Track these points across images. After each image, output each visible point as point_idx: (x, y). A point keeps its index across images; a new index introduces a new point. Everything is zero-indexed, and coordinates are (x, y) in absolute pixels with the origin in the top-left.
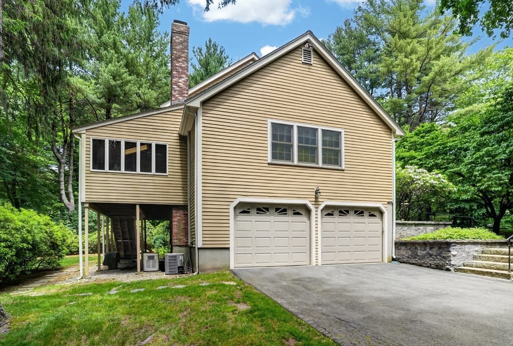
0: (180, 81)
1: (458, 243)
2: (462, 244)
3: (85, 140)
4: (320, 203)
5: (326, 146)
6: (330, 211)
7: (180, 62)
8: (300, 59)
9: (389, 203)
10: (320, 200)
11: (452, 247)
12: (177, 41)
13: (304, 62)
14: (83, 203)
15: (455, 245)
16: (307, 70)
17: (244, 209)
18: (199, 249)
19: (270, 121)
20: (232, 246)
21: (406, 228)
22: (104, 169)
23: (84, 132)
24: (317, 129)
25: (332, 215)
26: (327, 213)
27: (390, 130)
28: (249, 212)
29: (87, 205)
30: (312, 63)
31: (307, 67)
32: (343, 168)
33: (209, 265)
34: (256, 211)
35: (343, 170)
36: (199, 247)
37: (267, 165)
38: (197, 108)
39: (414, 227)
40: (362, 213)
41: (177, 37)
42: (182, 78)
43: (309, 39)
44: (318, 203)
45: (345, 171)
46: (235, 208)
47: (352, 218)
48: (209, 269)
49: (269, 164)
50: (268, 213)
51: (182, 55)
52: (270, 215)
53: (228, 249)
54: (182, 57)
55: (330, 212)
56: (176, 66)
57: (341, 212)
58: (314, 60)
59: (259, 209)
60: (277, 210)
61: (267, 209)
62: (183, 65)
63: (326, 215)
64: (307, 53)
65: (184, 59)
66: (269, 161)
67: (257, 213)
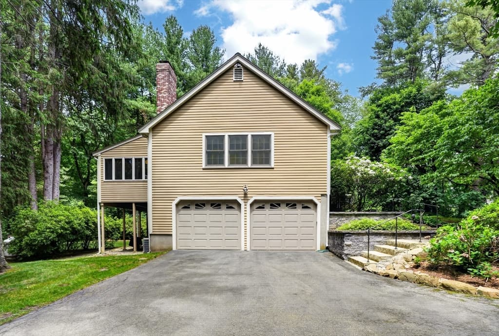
0: (162, 108)
1: (353, 234)
2: (359, 234)
3: (100, 160)
4: (249, 198)
5: (257, 149)
6: (259, 205)
7: (162, 93)
8: (231, 78)
9: (322, 195)
10: (248, 195)
11: (345, 238)
12: (160, 77)
13: (236, 80)
14: (100, 203)
15: (350, 236)
16: (238, 86)
17: (184, 205)
18: (151, 235)
19: (204, 135)
20: (174, 233)
21: (344, 219)
22: (112, 179)
23: (100, 155)
24: (247, 135)
25: (263, 208)
26: (258, 206)
27: (326, 126)
28: (189, 208)
29: (102, 204)
30: (242, 79)
31: (238, 83)
32: (273, 166)
33: (158, 247)
34: (195, 207)
35: (273, 168)
36: (151, 233)
37: (202, 170)
38: (148, 134)
39: (354, 218)
40: (295, 205)
41: (160, 74)
42: (164, 105)
43: (238, 60)
44: (247, 198)
45: (275, 169)
46: (177, 205)
47: (283, 210)
48: (158, 250)
49: (203, 169)
50: (205, 208)
51: (164, 88)
52: (206, 209)
53: (171, 235)
54: (164, 89)
55: (261, 205)
56: (160, 97)
57: (272, 205)
58: (244, 76)
59: (197, 205)
60: (212, 205)
61: (204, 205)
62: (164, 95)
63: (257, 208)
64: (238, 72)
65: (165, 90)
66: (204, 167)
67: (196, 208)
